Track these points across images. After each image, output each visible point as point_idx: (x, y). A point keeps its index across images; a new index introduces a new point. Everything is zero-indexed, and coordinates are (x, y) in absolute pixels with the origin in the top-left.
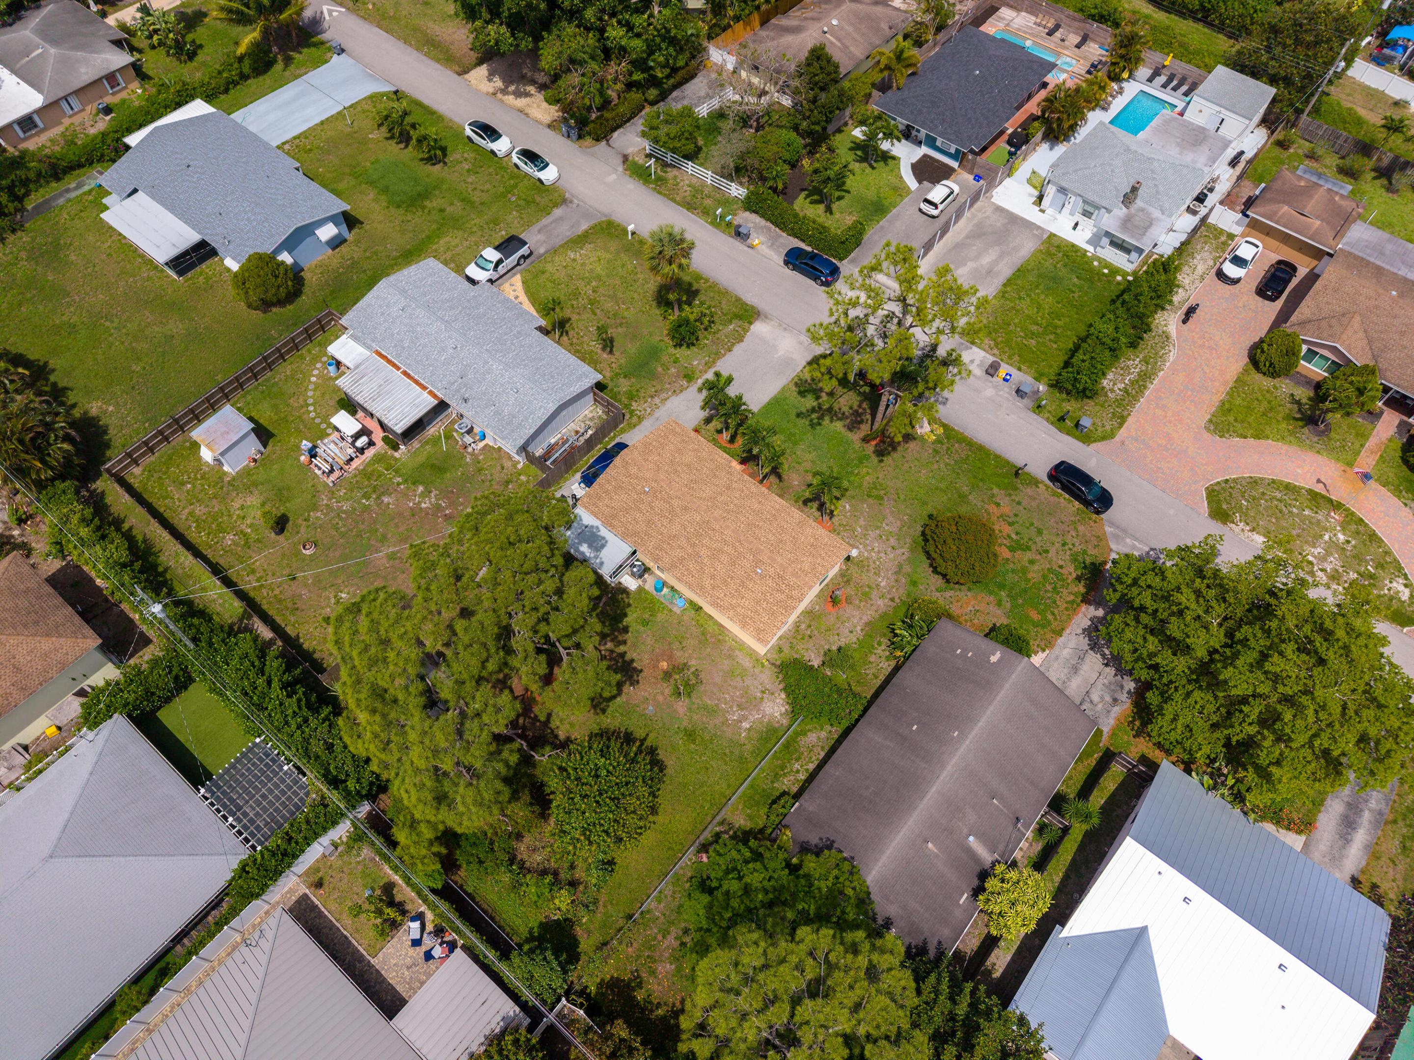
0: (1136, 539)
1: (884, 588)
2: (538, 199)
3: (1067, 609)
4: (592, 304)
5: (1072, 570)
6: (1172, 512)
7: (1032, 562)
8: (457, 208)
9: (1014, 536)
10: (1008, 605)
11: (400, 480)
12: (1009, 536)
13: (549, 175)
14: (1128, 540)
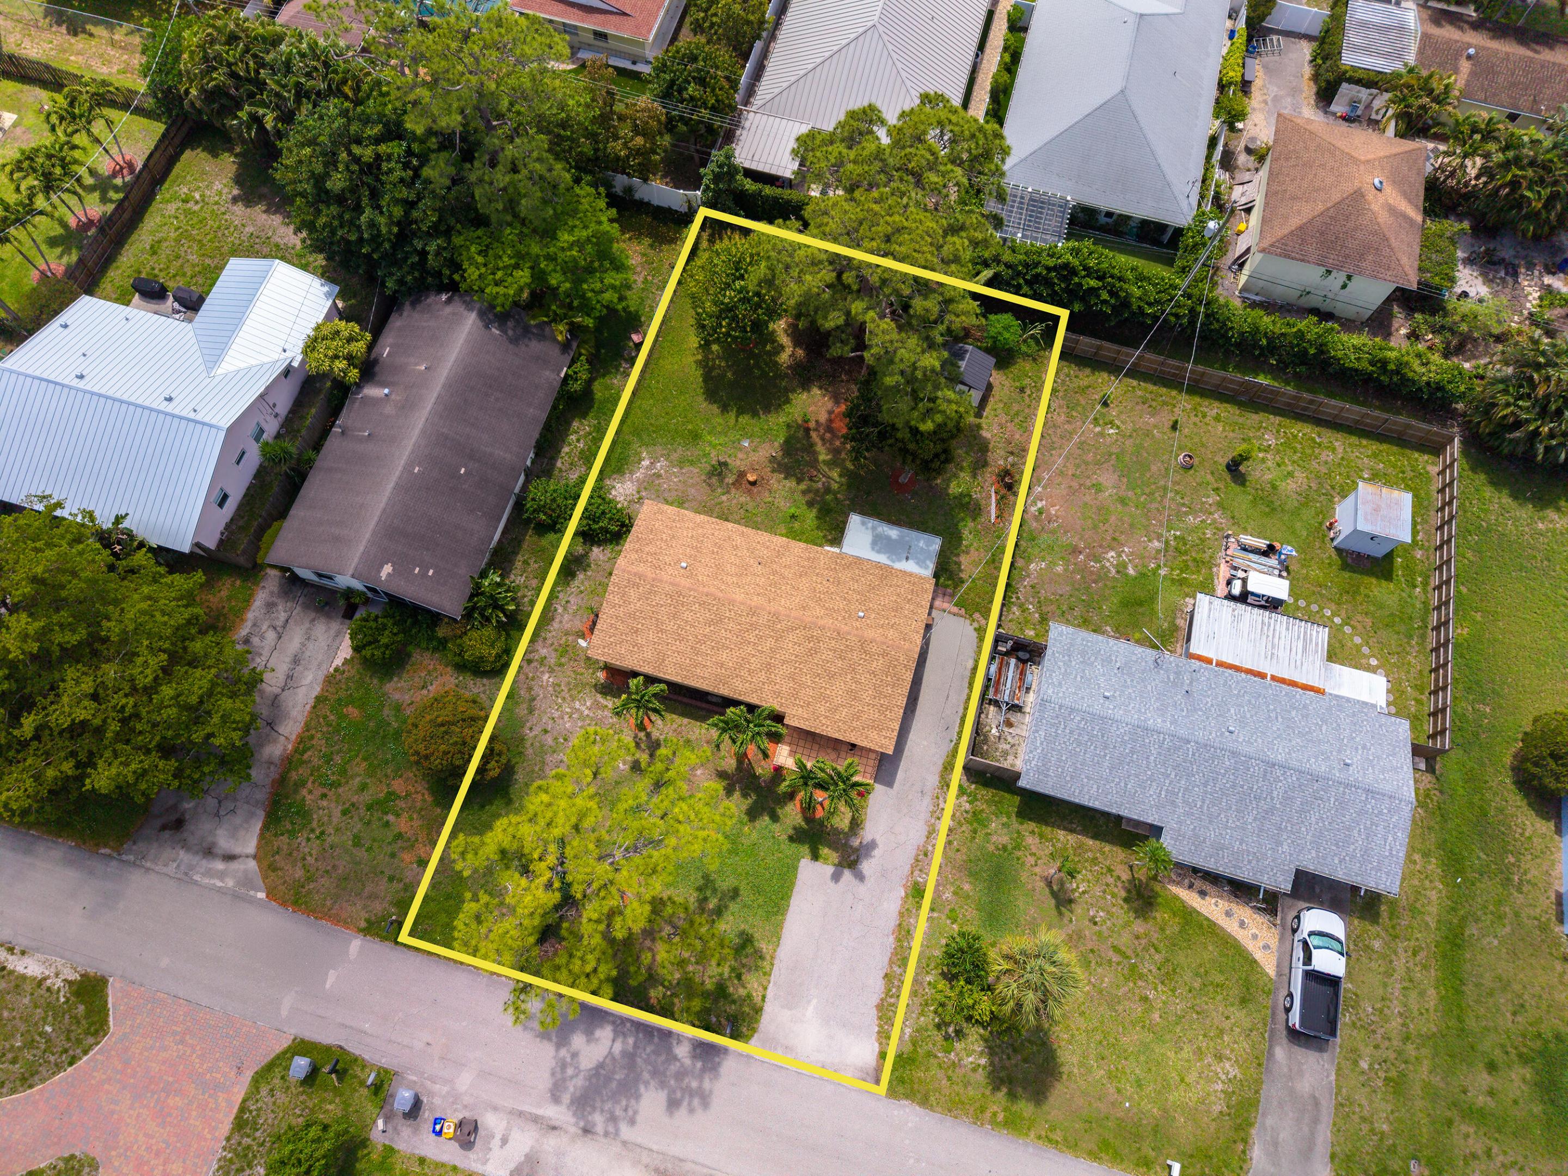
0: (219, 890)
1: (543, 672)
3: (312, 737)
4: (1133, 968)
5: (309, 797)
6: (165, 962)
7: (363, 787)
9: (391, 818)
10: (386, 711)
12: (398, 815)
14: (230, 883)
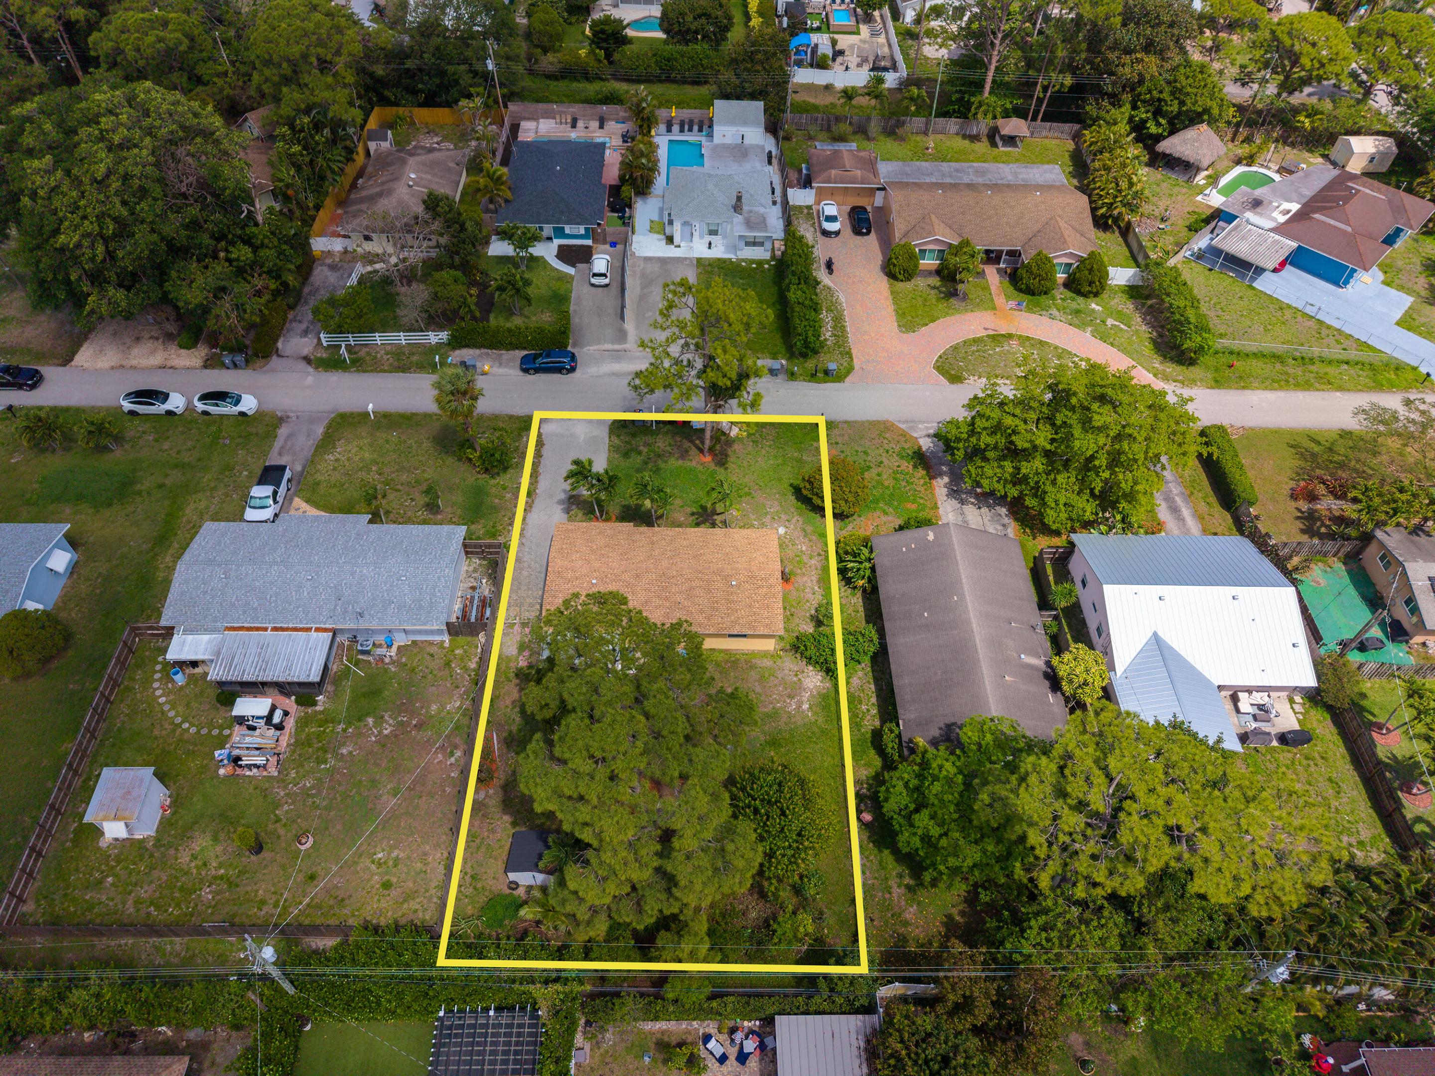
0: (924, 422)
2: (254, 430)
3: (926, 490)
5: (906, 464)
6: (928, 394)
7: (879, 474)
8: (174, 477)
10: (892, 510)
11: (342, 726)
13: (248, 404)
